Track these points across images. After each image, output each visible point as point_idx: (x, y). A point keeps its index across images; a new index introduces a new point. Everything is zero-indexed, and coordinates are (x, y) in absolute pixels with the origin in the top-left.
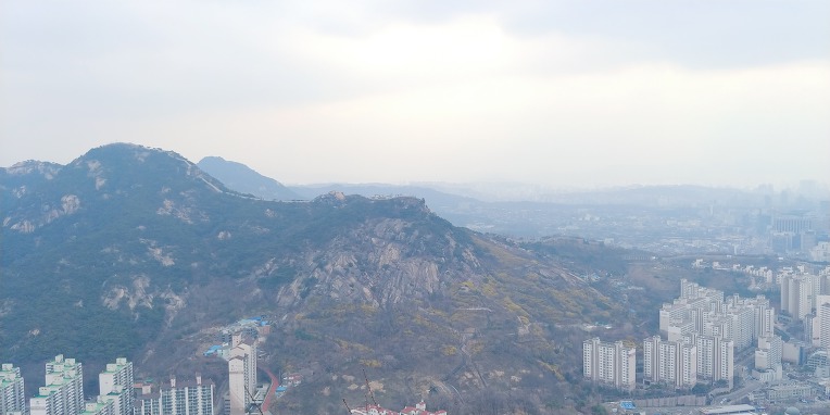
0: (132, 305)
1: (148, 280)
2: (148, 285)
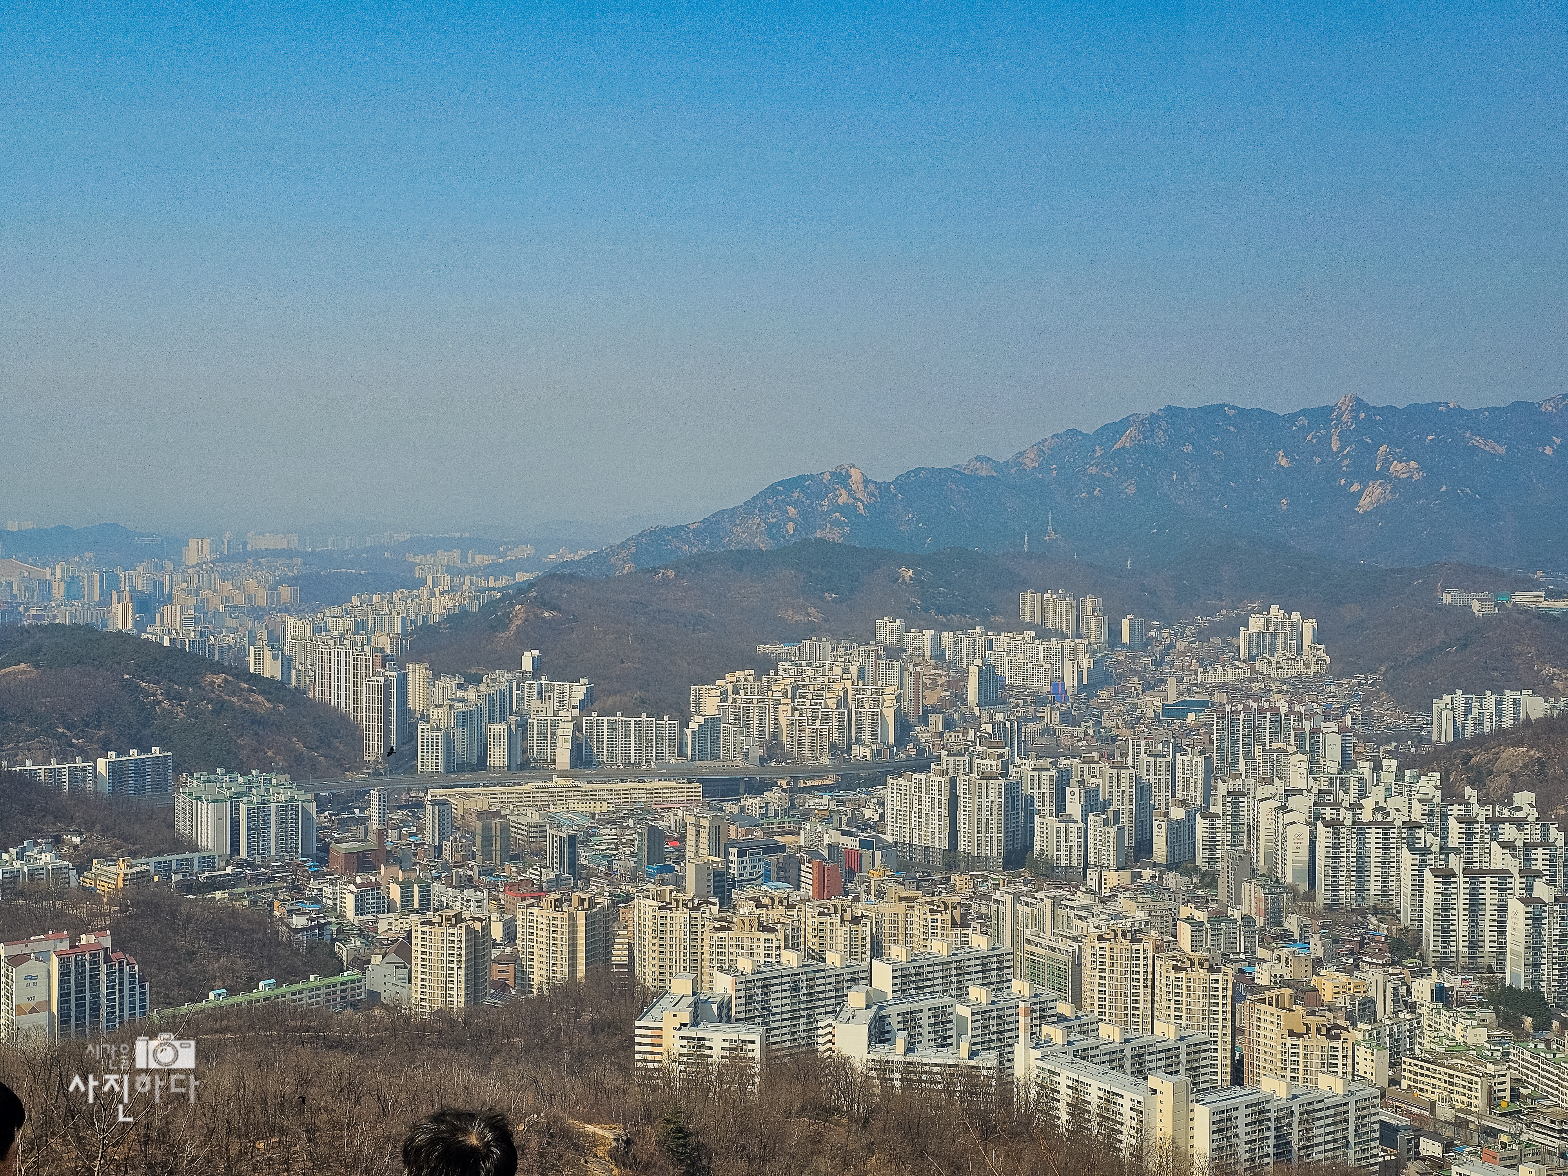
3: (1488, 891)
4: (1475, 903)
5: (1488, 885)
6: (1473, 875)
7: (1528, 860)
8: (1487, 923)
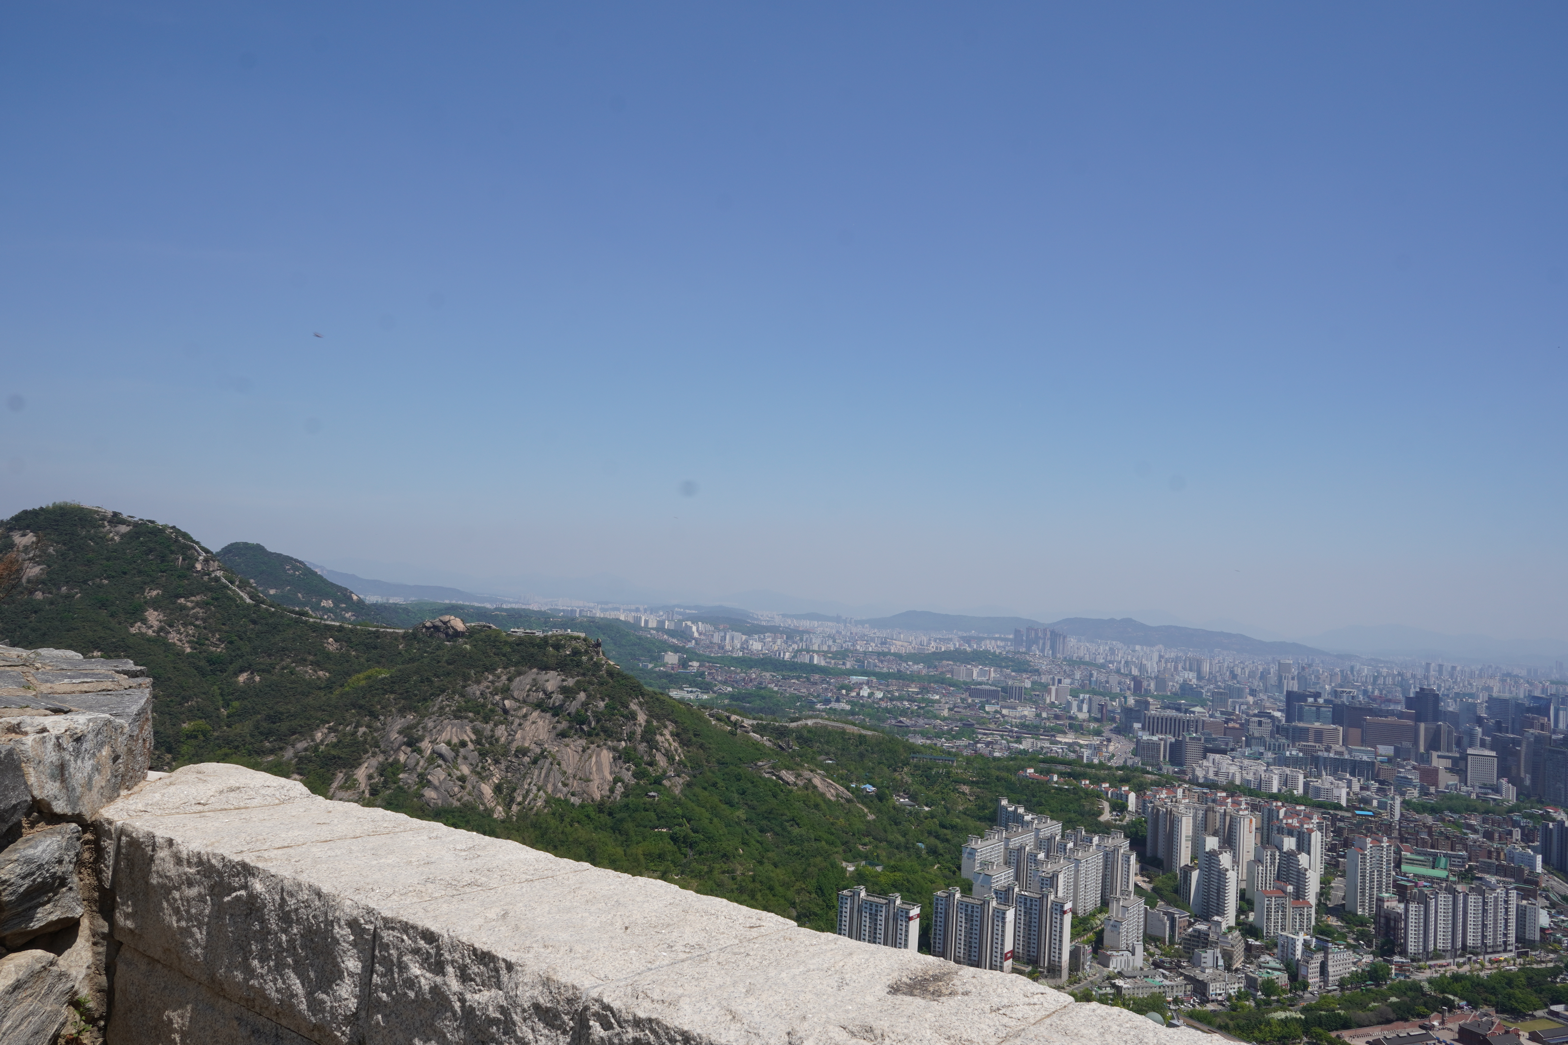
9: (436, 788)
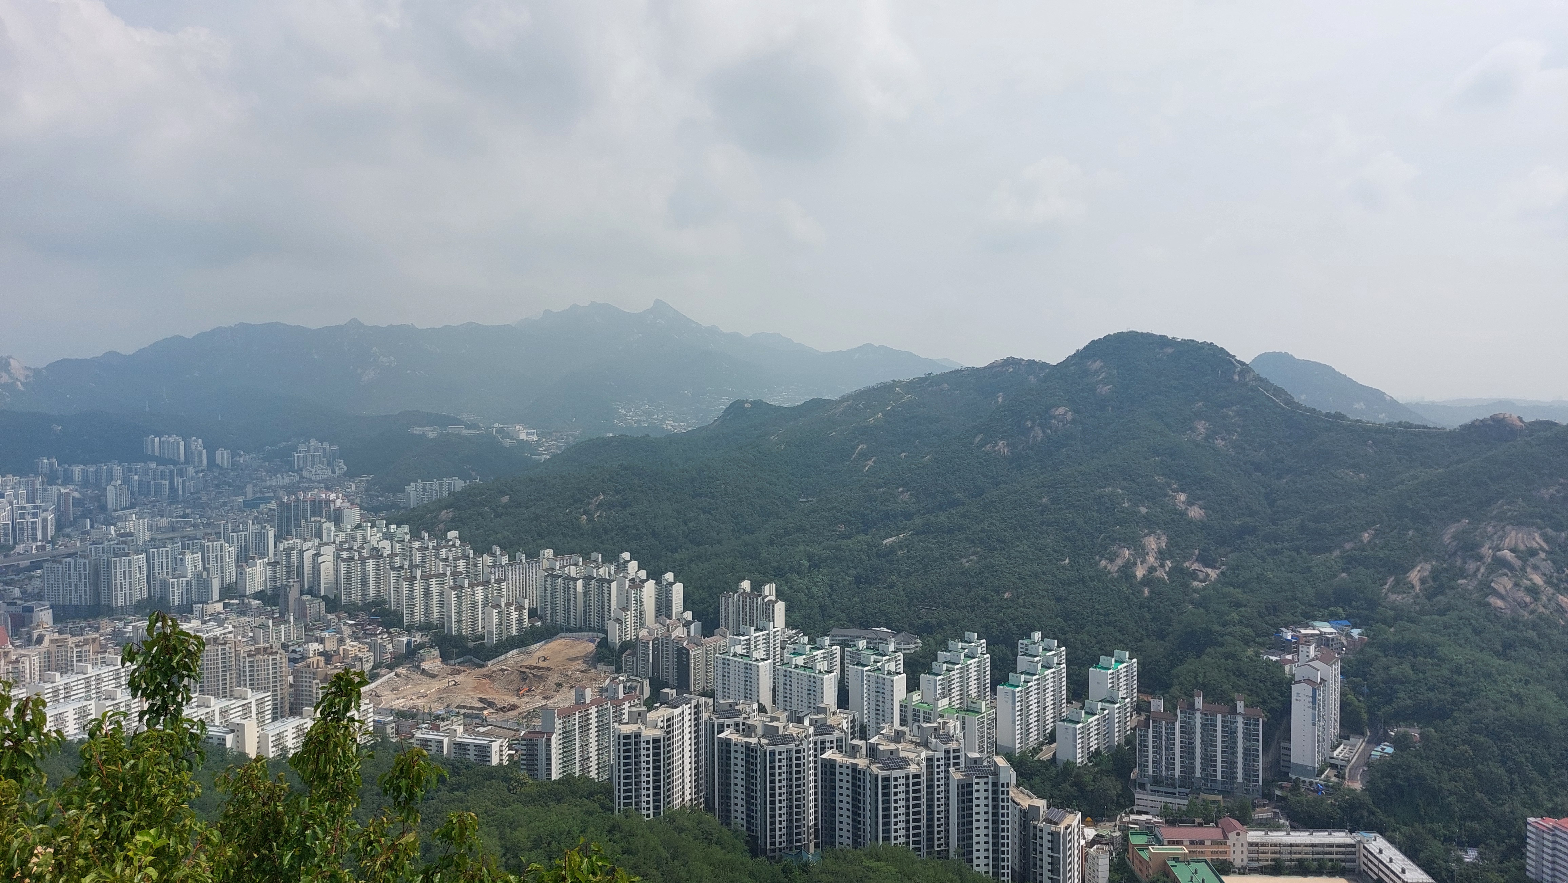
0: (1140, 572)
1: (1164, 539)
2: (1164, 545)
3: (434, 586)
4: (427, 593)
5: (434, 583)
6: (426, 578)
7: (455, 566)
8: (435, 603)
9: (1501, 597)
